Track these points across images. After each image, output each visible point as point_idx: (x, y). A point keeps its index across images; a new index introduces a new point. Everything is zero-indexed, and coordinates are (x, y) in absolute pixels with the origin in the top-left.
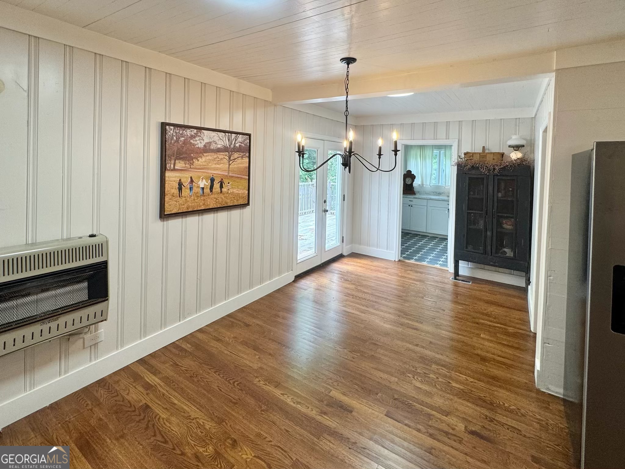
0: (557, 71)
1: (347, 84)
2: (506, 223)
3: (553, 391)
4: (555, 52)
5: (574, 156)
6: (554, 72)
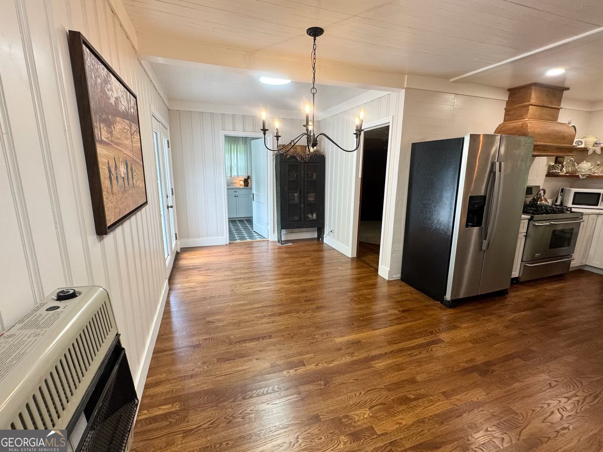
0: (406, 89)
1: (314, 64)
2: (310, 197)
3: (395, 278)
4: (406, 76)
5: (414, 145)
6: (404, 89)
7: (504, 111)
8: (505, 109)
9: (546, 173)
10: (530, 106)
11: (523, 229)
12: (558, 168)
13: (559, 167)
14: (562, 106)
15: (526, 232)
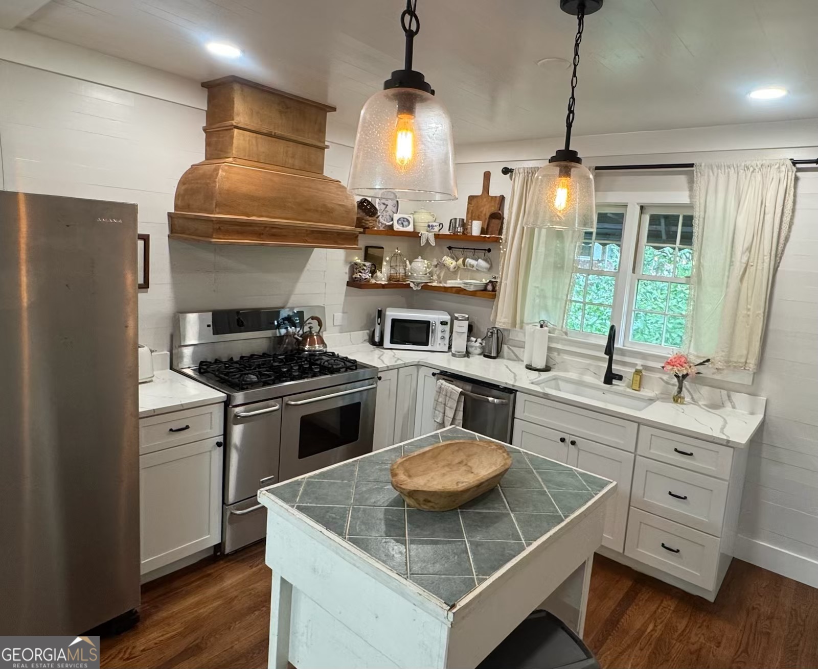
7: (204, 135)
8: (205, 130)
9: (347, 280)
10: (236, 131)
11: (211, 428)
12: (363, 269)
13: (365, 268)
14: (329, 138)
15: (222, 433)
